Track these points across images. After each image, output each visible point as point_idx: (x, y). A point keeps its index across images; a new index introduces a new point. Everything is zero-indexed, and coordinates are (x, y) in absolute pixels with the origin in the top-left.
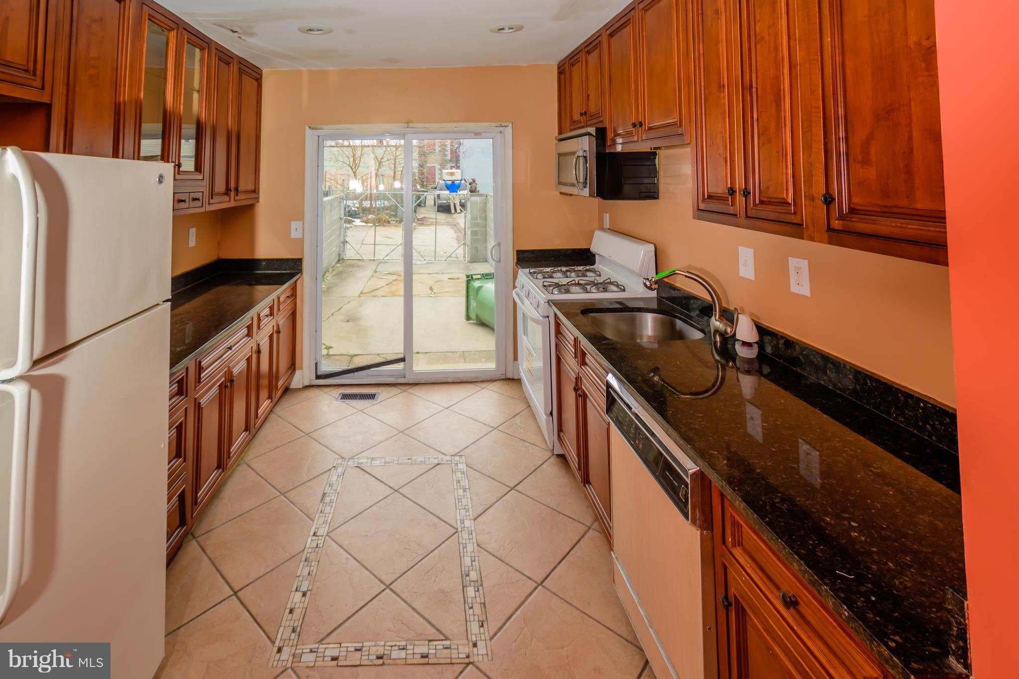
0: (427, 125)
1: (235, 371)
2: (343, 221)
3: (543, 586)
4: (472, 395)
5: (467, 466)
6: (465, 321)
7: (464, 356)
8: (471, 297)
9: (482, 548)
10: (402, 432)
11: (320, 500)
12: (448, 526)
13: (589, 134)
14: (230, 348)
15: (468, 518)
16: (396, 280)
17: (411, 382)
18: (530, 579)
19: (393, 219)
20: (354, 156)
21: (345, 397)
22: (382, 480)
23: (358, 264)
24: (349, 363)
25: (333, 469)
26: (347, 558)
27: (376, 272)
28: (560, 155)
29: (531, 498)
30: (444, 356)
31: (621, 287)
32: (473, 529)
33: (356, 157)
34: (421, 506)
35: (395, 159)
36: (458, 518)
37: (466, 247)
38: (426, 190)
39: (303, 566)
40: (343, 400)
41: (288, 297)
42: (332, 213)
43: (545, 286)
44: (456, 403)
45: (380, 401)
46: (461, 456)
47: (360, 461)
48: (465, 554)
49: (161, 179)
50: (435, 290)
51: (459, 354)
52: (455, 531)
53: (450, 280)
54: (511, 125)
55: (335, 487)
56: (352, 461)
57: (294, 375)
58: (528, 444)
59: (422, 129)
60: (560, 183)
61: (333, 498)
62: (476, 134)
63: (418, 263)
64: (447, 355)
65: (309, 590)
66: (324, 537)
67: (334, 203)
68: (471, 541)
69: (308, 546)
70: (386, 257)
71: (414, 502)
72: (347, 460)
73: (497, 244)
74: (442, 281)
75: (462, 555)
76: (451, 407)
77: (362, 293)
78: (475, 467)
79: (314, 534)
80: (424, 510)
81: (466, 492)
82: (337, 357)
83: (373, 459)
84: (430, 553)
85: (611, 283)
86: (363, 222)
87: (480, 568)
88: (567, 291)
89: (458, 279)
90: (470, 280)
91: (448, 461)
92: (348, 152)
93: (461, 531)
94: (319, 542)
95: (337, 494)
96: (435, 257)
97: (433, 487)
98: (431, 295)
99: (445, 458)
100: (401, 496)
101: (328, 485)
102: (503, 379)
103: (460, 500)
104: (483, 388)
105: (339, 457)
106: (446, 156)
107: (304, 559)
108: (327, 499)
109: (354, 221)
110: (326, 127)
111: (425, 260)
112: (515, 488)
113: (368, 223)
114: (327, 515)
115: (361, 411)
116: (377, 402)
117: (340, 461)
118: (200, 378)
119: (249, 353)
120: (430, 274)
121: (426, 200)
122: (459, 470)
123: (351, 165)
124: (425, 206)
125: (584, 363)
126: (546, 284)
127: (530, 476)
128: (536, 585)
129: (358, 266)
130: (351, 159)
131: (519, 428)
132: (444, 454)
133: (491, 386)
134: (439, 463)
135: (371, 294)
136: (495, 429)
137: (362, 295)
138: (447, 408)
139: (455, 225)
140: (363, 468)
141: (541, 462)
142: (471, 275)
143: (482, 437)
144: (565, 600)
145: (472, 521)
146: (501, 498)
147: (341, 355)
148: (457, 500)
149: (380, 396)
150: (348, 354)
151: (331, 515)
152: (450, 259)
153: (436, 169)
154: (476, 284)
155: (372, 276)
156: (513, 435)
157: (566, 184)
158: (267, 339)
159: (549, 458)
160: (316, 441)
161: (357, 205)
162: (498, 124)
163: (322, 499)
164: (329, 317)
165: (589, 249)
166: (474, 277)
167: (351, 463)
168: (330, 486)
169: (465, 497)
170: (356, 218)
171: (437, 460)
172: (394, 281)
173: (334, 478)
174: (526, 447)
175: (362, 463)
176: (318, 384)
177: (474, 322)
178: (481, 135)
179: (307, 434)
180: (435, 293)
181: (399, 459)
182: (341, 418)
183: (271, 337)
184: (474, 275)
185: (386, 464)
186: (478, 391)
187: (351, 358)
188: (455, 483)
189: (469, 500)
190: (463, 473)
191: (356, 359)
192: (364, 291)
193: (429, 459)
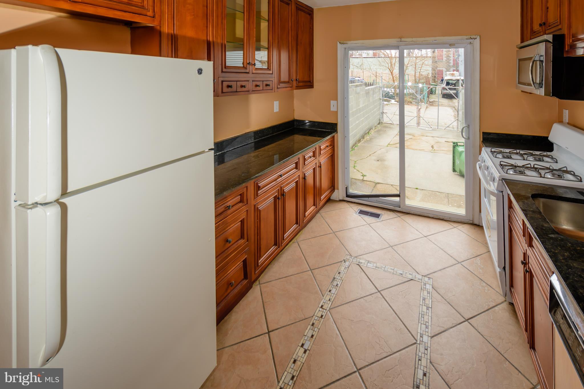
0: (414, 39)
1: (286, 189)
2: (382, 100)
4: (446, 230)
5: (433, 287)
6: (452, 172)
7: (448, 197)
8: (456, 158)
9: (433, 365)
10: (392, 247)
12: (410, 335)
13: (547, 41)
14: (281, 176)
15: (427, 334)
16: (411, 138)
17: (404, 211)
19: (414, 101)
20: (391, 63)
21: (362, 212)
22: (372, 280)
23: (390, 126)
24: (374, 188)
25: (343, 261)
28: (520, 60)
29: (482, 335)
30: (434, 194)
31: (577, 177)
32: (429, 346)
33: (393, 63)
34: (393, 310)
35: (416, 65)
36: (419, 331)
37: (459, 122)
38: (436, 84)
39: (310, 329)
40: (360, 214)
41: (327, 146)
42: (374, 95)
43: (501, 165)
44: (433, 234)
45: (382, 220)
46: (430, 278)
47: (361, 261)
48: (419, 367)
49: (200, 71)
50: (435, 148)
51: (445, 195)
52: (415, 341)
53: (445, 142)
54: (479, 37)
55: (341, 274)
56: (355, 259)
57: (334, 192)
58: (484, 284)
59: (411, 42)
60: (520, 83)
61: (338, 283)
62: (450, 45)
63: (427, 129)
64: (436, 194)
65: (309, 350)
66: (327, 311)
67: (376, 90)
68: (426, 356)
69: (315, 314)
71: (389, 305)
72: (353, 257)
73: (467, 126)
74: (440, 142)
75: (416, 367)
76: (429, 237)
77: (389, 144)
78: (438, 291)
79: (322, 306)
81: (428, 310)
82: (368, 182)
83: (368, 262)
84: (393, 354)
85: (567, 172)
86: (396, 101)
87: (428, 384)
88: (522, 173)
90: (455, 146)
91: (419, 279)
92: (388, 60)
93: (419, 344)
94: (323, 313)
95: (341, 281)
96: (438, 127)
97: (405, 297)
98: (431, 151)
99: (418, 276)
100: (381, 297)
102: (471, 224)
103: (423, 316)
104: (455, 227)
105: (348, 254)
106: (450, 63)
107: (311, 323)
108: (335, 283)
109: (391, 101)
110: (349, 42)
111: (431, 128)
112: (469, 321)
114: (333, 294)
115: (369, 224)
116: (380, 220)
117: (348, 257)
118: (257, 194)
119: (297, 179)
120: (433, 137)
121: (436, 90)
122: (426, 289)
123: (389, 68)
124: (435, 94)
125: (531, 245)
127: (484, 313)
129: (390, 128)
130: (390, 65)
131: (479, 268)
132: (417, 273)
133: (461, 227)
134: (413, 279)
135: (395, 146)
136: (459, 263)
137: (389, 146)
138: (426, 237)
139: (454, 107)
140: (361, 266)
141: (494, 304)
142: (457, 142)
143: (448, 267)
145: (430, 338)
146: (456, 326)
147: (370, 181)
148: (421, 315)
149: (383, 216)
150: (374, 182)
151: (335, 295)
152: (448, 128)
153: (444, 72)
155: (397, 135)
156: (473, 272)
157: (524, 84)
158: (311, 171)
159: (502, 302)
160: (338, 238)
161: (393, 92)
162: (468, 37)
163: (332, 282)
164: (368, 157)
165: (548, 137)
166: (459, 144)
167: (355, 261)
168: (339, 273)
169: (427, 314)
170: (392, 99)
171: (411, 276)
172: (410, 139)
173: (343, 268)
174: (482, 286)
175: (361, 263)
176: (347, 200)
177: (458, 173)
178: (455, 45)
179: (334, 233)
180: (434, 150)
181: (385, 267)
182: (356, 226)
183: (314, 169)
184: (458, 142)
185: (376, 268)
186: (450, 229)
187: (376, 185)
188: (422, 299)
189: (430, 318)
190: (428, 293)
191: (378, 185)
192: (390, 144)
193: (406, 273)
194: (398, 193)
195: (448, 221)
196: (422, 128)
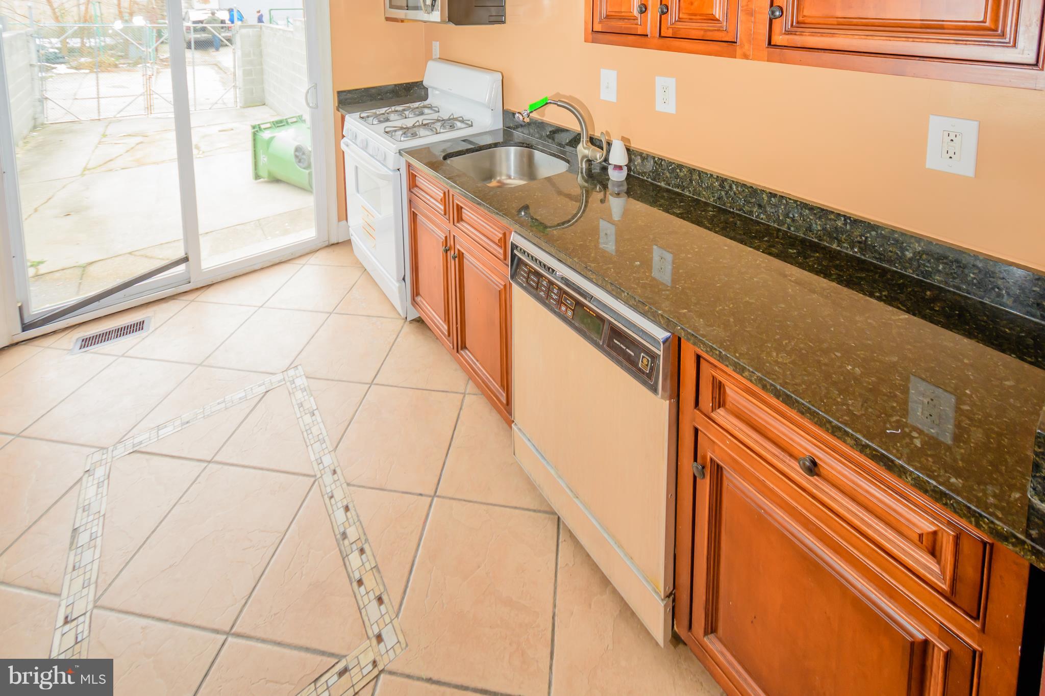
2: (36, 69)
3: (438, 497)
4: (291, 277)
5: (307, 377)
6: (254, 181)
8: (260, 152)
9: (354, 485)
10: (201, 364)
11: (68, 545)
12: (301, 478)
15: (326, 451)
16: (141, 143)
18: (421, 495)
19: (123, 61)
21: (87, 342)
22: (183, 455)
23: (71, 127)
24: (81, 279)
25: (87, 475)
26: (143, 628)
27: (104, 135)
29: (395, 386)
30: (233, 231)
31: (467, 122)
32: (336, 464)
34: (254, 468)
36: (313, 458)
37: (238, 90)
40: (85, 349)
43: (387, 133)
44: (272, 294)
45: (153, 329)
46: (296, 366)
47: (136, 441)
48: (335, 508)
50: (203, 148)
51: (254, 224)
52: (312, 479)
53: (221, 133)
55: (94, 508)
56: (120, 446)
58: (374, 320)
60: (390, 6)
61: (94, 530)
64: (237, 229)
68: (338, 483)
70: (118, 113)
71: (243, 466)
72: (110, 449)
73: (312, 86)
74: (211, 135)
75: (331, 512)
76: (267, 304)
77: (86, 169)
78: (319, 377)
79: (66, 621)
80: (261, 472)
81: (314, 415)
82: (58, 275)
83: (159, 428)
84: (284, 535)
85: (456, 119)
86: (72, 68)
87: (358, 516)
89: (232, 129)
90: (257, 131)
91: (279, 382)
93: (321, 476)
94: (80, 629)
95: (101, 519)
96: (195, 107)
97: (266, 430)
98: (198, 156)
99: (275, 379)
100: (220, 466)
101: (80, 511)
102: (327, 246)
103: (309, 432)
104: (304, 265)
105: (93, 450)
108: (83, 538)
109: (55, 68)
112: (375, 382)
113: (80, 69)
114: (88, 568)
115: (123, 356)
116: (149, 332)
117: (97, 457)
122: (298, 388)
125: (458, 220)
126: (387, 130)
127: (387, 359)
128: (430, 499)
129: (72, 132)
131: (360, 303)
132: (270, 374)
133: (314, 259)
134: (268, 389)
135: (103, 169)
136: (331, 313)
137: (87, 172)
138: (261, 307)
139: (220, 66)
140: (144, 450)
141: (395, 336)
142: (259, 125)
143: (317, 331)
144: (465, 500)
145: (333, 452)
146: (361, 404)
147: (61, 270)
148: (305, 434)
149: (152, 321)
150: (76, 265)
151: (96, 563)
152: (216, 106)
154: (266, 135)
155: (100, 143)
156: (355, 313)
157: (402, 8)
159: (402, 327)
160: (40, 439)
161: (58, 45)
163: (72, 544)
165: (422, 82)
166: (262, 127)
167: (120, 450)
168: (84, 511)
169: (315, 423)
170: (58, 64)
171: (263, 387)
172: (137, 144)
173: (91, 492)
174: (372, 324)
175: (141, 443)
176: (29, 338)
177: (266, 179)
179: (18, 436)
180: (203, 152)
181: (204, 409)
182: (86, 380)
184: (262, 124)
185: (183, 427)
186: (298, 271)
187: (84, 271)
188: (296, 407)
189: (322, 425)
190: (304, 390)
191: (91, 269)
192: (89, 166)
193: (252, 389)
194: (181, 254)
195: (289, 260)
196: (159, 116)
